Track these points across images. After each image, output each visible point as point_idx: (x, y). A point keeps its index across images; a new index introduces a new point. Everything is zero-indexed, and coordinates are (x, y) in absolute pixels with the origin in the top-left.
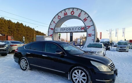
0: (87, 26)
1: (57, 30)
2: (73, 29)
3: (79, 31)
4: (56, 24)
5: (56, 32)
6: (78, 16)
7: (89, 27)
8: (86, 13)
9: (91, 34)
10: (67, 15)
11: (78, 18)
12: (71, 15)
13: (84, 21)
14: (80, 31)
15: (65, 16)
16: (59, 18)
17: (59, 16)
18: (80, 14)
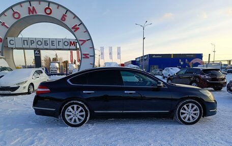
0: (80, 40)
1: (12, 42)
2: (52, 43)
3: (65, 47)
4: (10, 29)
5: (9, 46)
6: (62, 19)
7: (84, 41)
8: (75, 16)
9: (88, 54)
10: (35, 14)
11: (61, 22)
12: (45, 14)
13: (73, 30)
14: (68, 47)
15: (31, 14)
16: (16, 16)
17: (15, 13)
18: (64, 15)
